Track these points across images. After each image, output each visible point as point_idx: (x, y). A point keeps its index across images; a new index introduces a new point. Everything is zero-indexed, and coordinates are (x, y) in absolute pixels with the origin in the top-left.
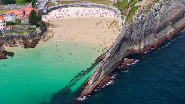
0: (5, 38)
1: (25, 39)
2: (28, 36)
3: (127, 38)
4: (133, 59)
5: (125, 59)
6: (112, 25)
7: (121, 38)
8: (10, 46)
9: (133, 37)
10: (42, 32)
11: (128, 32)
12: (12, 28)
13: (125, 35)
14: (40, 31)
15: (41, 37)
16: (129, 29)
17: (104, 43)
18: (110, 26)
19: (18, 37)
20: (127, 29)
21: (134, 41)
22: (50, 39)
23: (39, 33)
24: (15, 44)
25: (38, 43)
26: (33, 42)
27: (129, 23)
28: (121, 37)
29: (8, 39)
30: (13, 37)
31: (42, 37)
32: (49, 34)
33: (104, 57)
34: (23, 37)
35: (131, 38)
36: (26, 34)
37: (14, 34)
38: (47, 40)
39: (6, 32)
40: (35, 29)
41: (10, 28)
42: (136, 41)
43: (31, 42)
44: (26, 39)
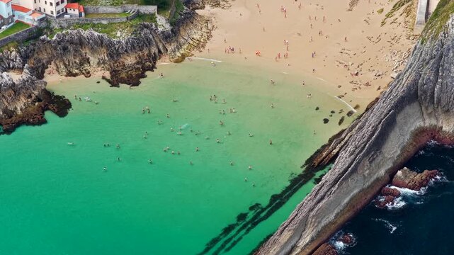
0: (59, 43)
1: (115, 53)
2: (127, 43)
3: (419, 93)
4: (426, 172)
5: (399, 173)
6: (397, 14)
7: (400, 94)
8: (70, 74)
9: (441, 89)
10: (172, 30)
11: (427, 73)
12: (85, 11)
13: (415, 82)
14: (168, 27)
15: (167, 46)
16: (431, 59)
17: (352, 86)
18: (388, 16)
19: (96, 43)
20: (424, 60)
21: (443, 103)
22: (195, 52)
23: (163, 32)
24: (86, 67)
25: (152, 68)
26: (138, 63)
27: (435, 37)
28: (400, 90)
29: (65, 49)
30: (81, 42)
31: (170, 48)
32: (196, 33)
33: (335, 151)
34: (109, 46)
35: (433, 93)
36: (121, 36)
37: (85, 33)
38: (183, 57)
39: (65, 25)
40: (152, 17)
41: (77, 12)
42: (448, 104)
43: (134, 61)
44: (118, 55)
